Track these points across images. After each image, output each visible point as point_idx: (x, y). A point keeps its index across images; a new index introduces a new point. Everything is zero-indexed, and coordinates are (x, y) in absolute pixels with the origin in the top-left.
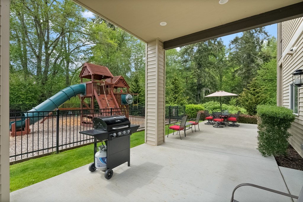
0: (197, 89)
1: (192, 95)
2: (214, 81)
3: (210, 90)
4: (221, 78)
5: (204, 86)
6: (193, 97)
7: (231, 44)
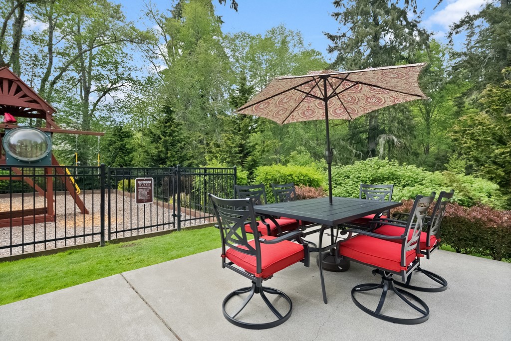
0: (368, 138)
1: (354, 151)
2: (407, 118)
3: (396, 140)
4: (428, 112)
5: (383, 132)
6: (356, 155)
7: (454, 33)
